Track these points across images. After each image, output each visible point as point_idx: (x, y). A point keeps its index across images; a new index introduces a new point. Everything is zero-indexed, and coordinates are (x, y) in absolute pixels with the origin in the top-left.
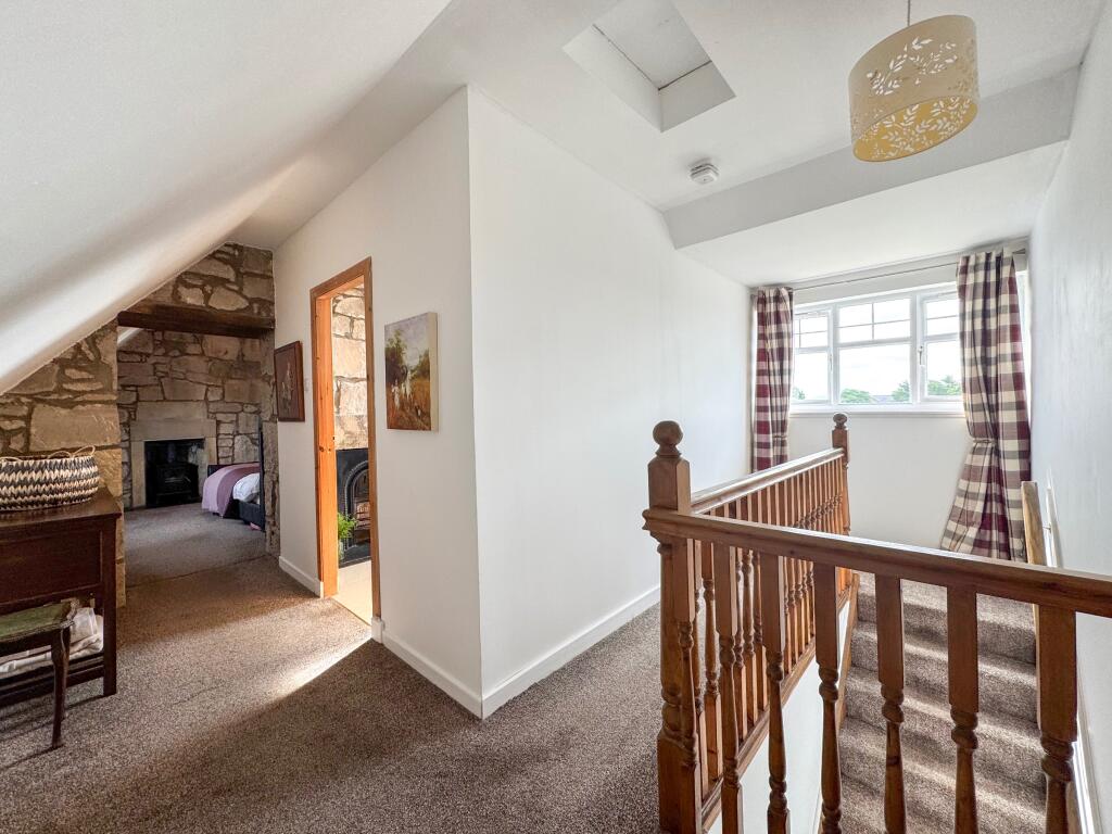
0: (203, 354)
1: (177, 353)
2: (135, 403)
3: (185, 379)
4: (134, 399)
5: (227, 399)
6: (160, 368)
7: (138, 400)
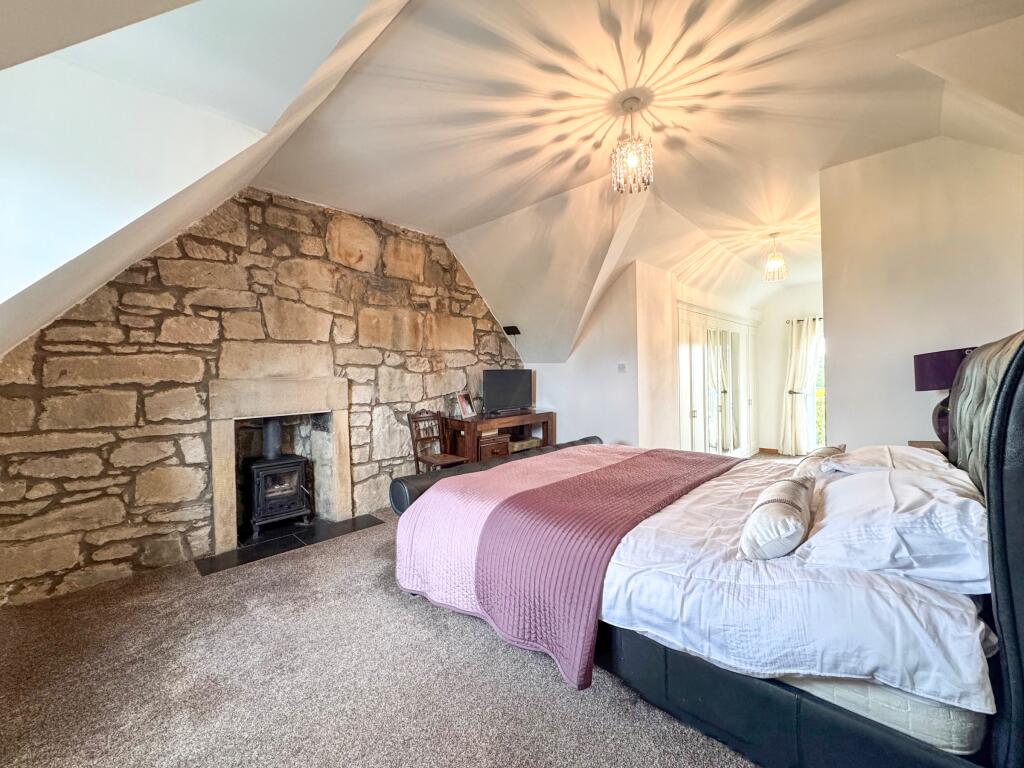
0: (326, 258)
1: (287, 252)
2: (217, 343)
3: (299, 301)
4: (215, 335)
5: (363, 341)
6: (259, 276)
7: (222, 338)
